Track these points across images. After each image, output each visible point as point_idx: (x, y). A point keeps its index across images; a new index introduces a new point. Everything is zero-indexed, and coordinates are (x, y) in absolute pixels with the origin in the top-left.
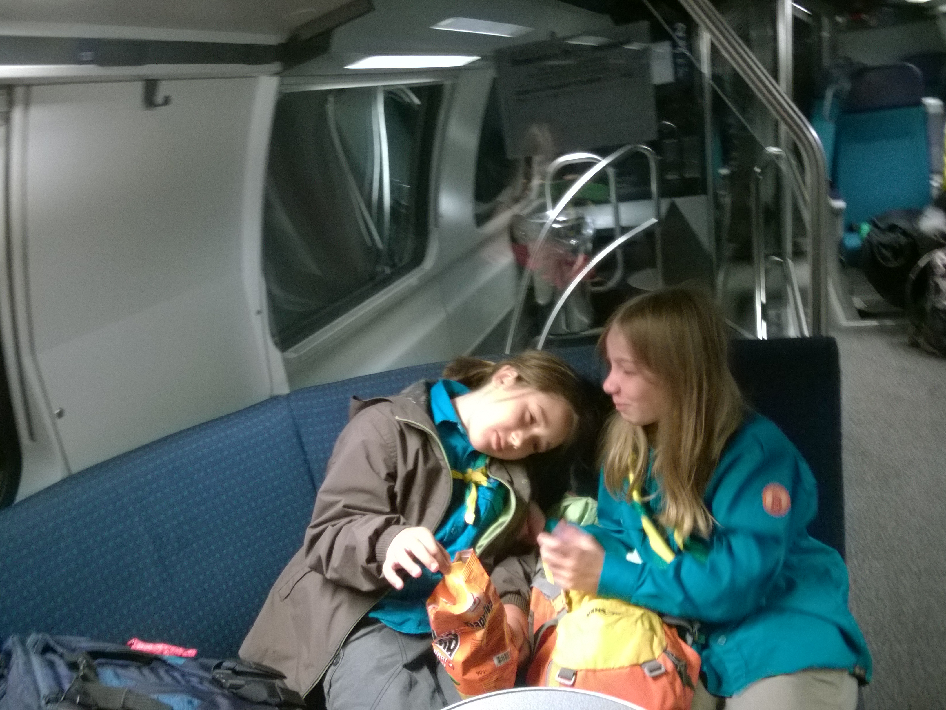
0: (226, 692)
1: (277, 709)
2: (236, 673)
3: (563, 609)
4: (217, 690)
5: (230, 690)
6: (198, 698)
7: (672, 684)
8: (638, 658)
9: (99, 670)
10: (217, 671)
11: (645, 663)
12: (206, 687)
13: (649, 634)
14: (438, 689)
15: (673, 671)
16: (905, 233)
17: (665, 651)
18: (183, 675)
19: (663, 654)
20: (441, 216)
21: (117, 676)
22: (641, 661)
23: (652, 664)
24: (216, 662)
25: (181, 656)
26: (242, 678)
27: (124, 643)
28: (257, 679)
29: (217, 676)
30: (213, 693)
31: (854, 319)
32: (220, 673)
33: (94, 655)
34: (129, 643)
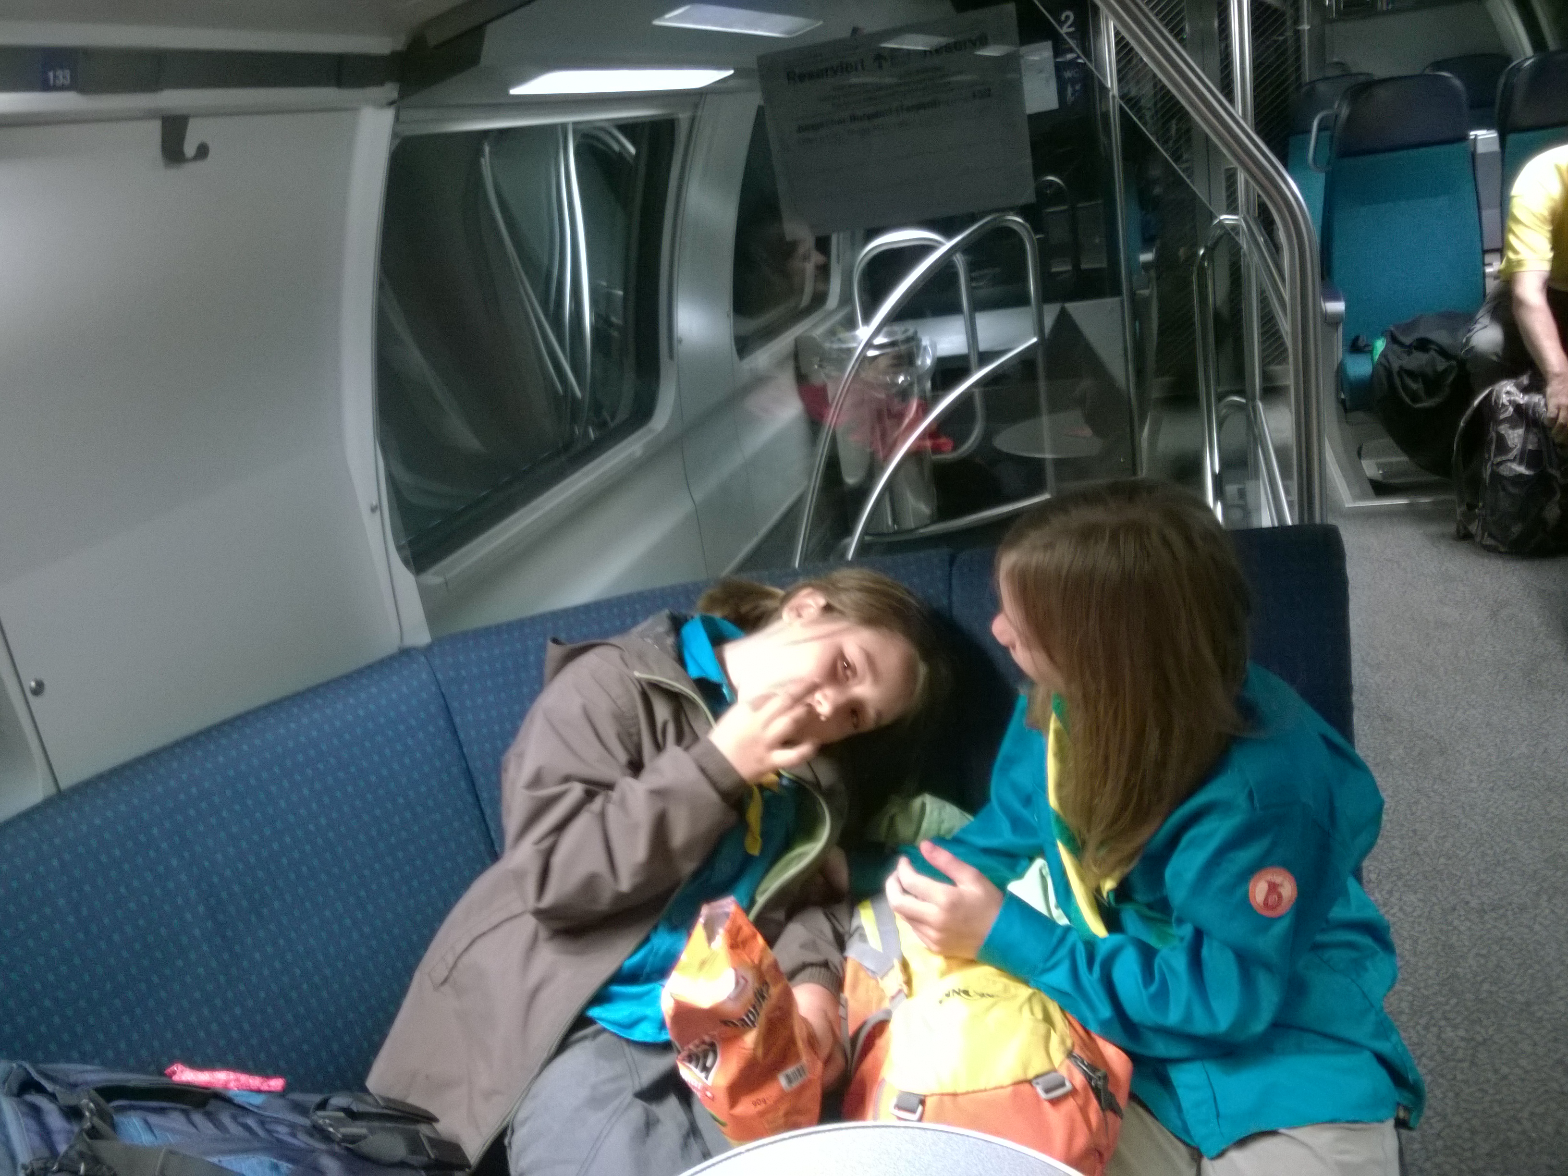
0: (337, 1148)
1: (423, 1173)
2: (352, 1115)
3: (900, 991)
4: (322, 1146)
5: (343, 1144)
6: (289, 1160)
7: (1084, 1110)
8: (1025, 1069)
9: (118, 1118)
10: (321, 1113)
11: (1037, 1077)
12: (303, 1140)
13: (1042, 1027)
14: (693, 1131)
15: (1085, 1089)
16: (1443, 352)
17: (1070, 1055)
18: (262, 1123)
19: (1067, 1062)
20: (680, 341)
21: (149, 1127)
22: (1031, 1074)
23: (1051, 1078)
24: (317, 1098)
25: (259, 1091)
26: (364, 1123)
27: (161, 1073)
28: (389, 1125)
29: (321, 1122)
30: (313, 1151)
31: (1363, 497)
32: (324, 1118)
33: (109, 1093)
34: (169, 1070)
